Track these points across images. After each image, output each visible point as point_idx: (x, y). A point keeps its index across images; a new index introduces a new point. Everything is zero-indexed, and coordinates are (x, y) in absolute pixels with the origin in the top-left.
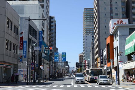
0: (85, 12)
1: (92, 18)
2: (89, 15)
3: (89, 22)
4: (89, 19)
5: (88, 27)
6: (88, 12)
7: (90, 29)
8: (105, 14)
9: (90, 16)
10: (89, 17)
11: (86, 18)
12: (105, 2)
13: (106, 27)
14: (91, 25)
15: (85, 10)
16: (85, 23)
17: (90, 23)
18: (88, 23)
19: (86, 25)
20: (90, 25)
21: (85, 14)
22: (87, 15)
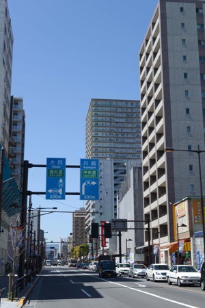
0: (94, 108)
1: (108, 124)
2: (103, 116)
3: (103, 131)
4: (103, 126)
5: (100, 145)
6: (100, 108)
7: (104, 149)
8: (186, 75)
9: (104, 118)
10: (102, 121)
11: (94, 123)
12: (184, 40)
13: (190, 111)
14: (108, 139)
15: (94, 103)
16: (94, 133)
17: (104, 135)
18: (100, 134)
19: (94, 138)
20: (104, 139)
21: (94, 113)
22: (96, 115)
